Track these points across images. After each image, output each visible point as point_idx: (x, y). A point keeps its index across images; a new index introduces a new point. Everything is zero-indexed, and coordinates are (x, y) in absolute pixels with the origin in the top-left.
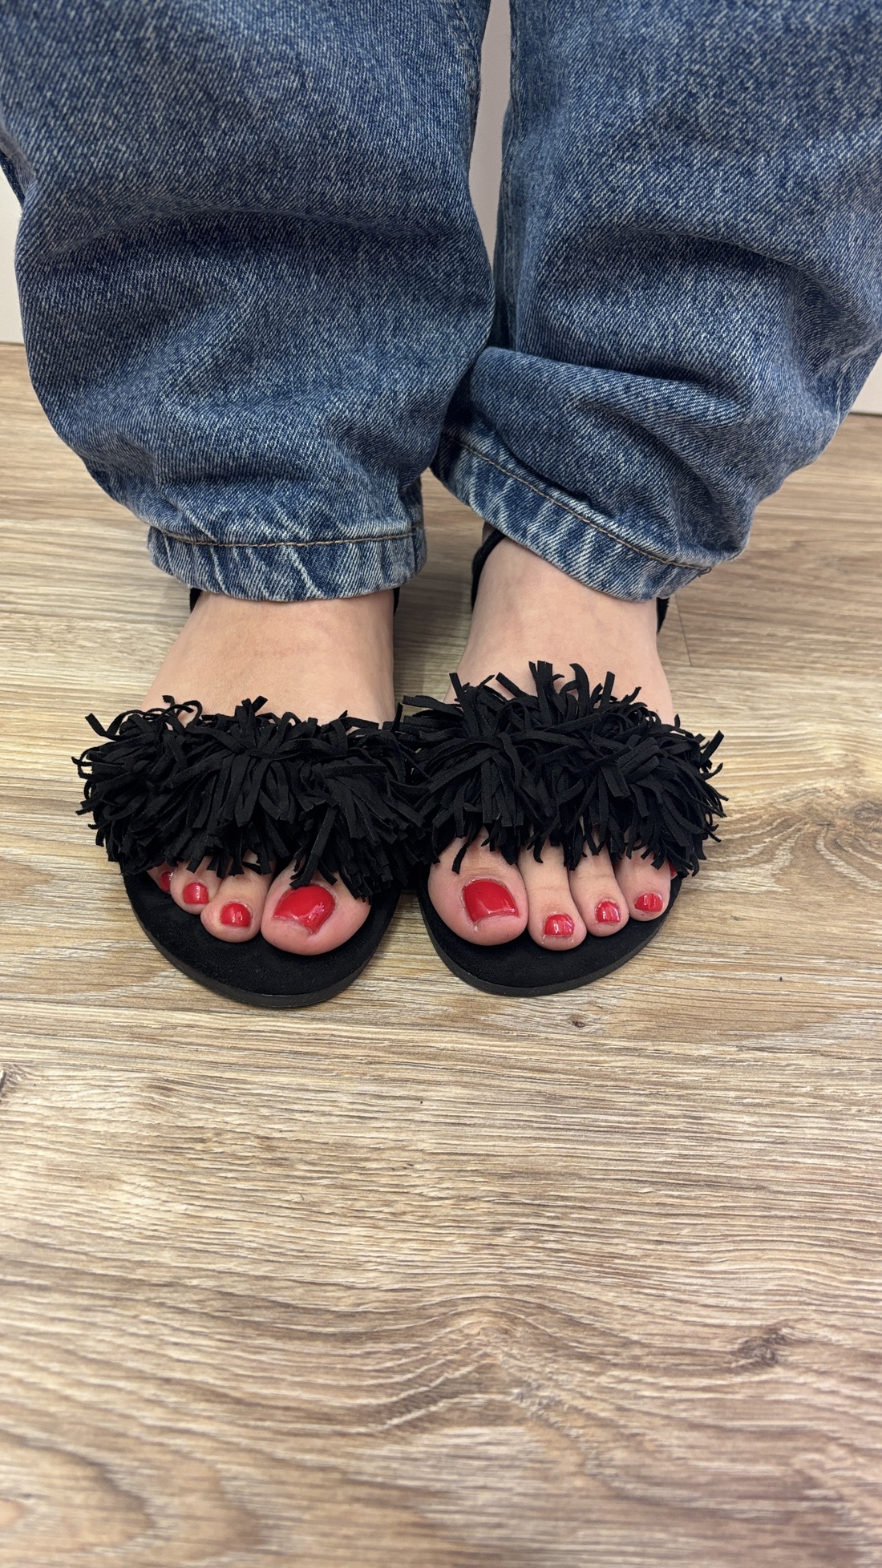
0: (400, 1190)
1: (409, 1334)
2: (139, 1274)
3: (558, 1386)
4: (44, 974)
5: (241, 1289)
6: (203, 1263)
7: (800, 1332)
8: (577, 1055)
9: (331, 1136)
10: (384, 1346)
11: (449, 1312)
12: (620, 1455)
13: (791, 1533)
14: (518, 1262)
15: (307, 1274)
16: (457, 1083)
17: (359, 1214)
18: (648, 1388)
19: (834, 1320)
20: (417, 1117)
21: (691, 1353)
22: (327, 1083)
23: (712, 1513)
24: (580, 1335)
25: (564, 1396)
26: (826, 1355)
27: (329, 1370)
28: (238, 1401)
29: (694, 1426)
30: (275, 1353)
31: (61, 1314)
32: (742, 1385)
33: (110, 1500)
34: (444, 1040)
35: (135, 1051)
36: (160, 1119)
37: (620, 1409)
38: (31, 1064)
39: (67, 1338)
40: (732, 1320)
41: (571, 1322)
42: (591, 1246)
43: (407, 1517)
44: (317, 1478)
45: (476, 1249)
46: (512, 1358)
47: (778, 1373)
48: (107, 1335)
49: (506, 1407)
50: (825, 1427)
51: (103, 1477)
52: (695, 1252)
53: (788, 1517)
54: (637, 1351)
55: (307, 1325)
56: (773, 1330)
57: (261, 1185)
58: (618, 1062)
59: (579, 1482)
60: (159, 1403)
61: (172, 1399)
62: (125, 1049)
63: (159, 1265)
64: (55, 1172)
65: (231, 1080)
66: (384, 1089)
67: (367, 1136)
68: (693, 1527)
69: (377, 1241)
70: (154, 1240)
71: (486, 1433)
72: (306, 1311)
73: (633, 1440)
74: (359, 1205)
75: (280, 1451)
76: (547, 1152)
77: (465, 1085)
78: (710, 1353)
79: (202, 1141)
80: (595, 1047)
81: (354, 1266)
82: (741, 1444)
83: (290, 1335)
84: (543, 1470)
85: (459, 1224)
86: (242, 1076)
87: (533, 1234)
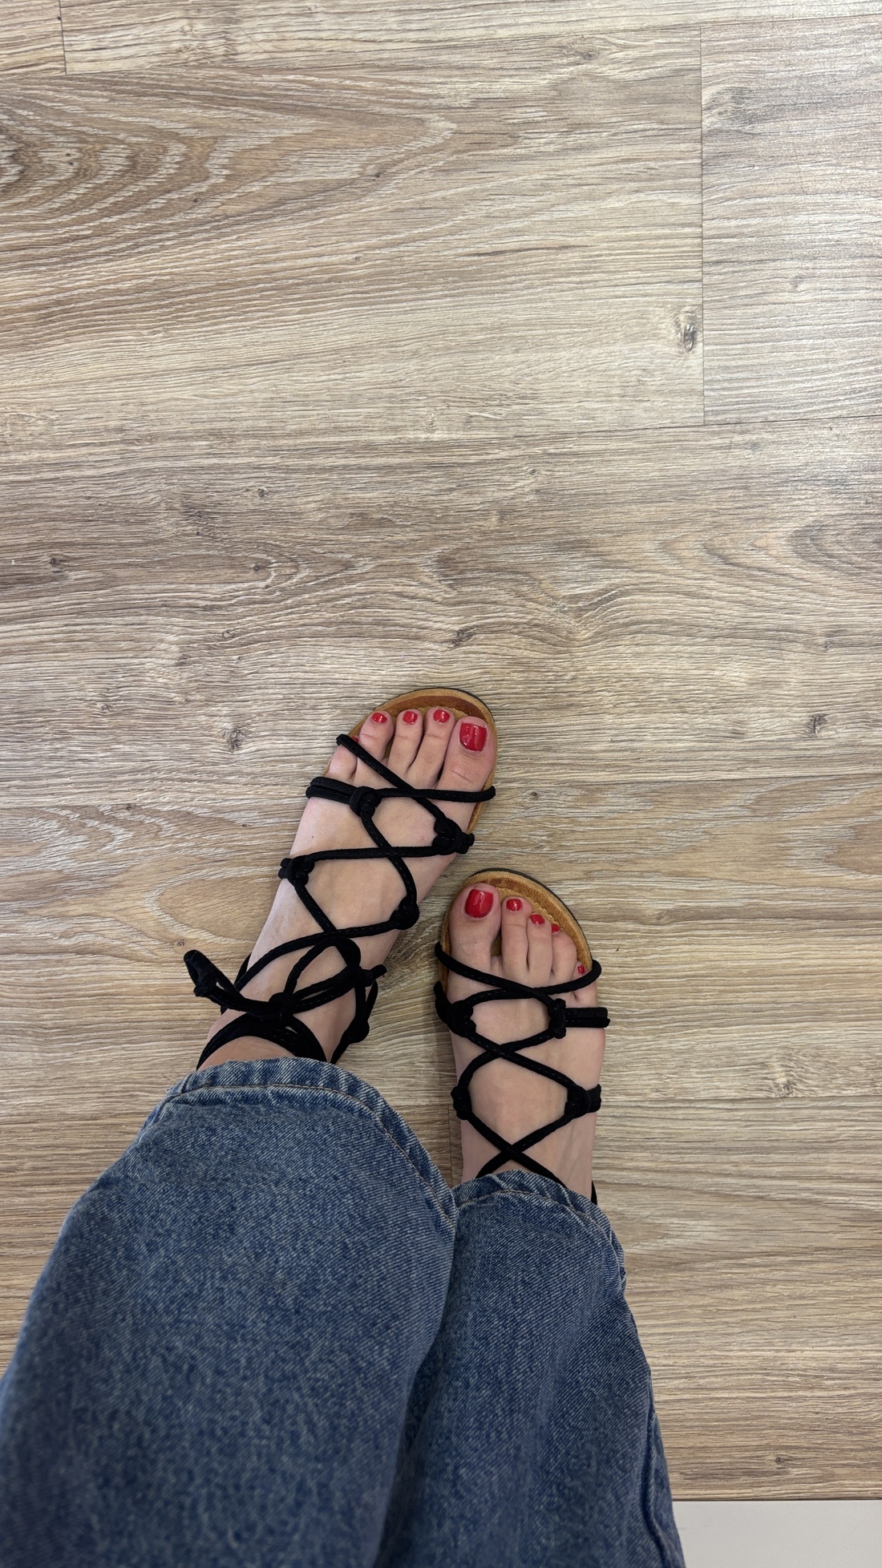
0: (618, 693)
1: (611, 627)
2: (729, 641)
3: (549, 613)
4: (812, 794)
5: (684, 639)
6: (702, 649)
7: (445, 646)
8: (536, 775)
9: (653, 717)
10: (621, 621)
11: (593, 639)
12: (525, 588)
13: (461, 566)
14: (565, 664)
15: (657, 649)
16: (596, 752)
17: (636, 679)
18: (512, 615)
19: (430, 653)
20: (614, 732)
21: (492, 632)
22: (658, 745)
23: (491, 571)
24: (539, 634)
25: (546, 609)
26: (436, 638)
27: (643, 609)
28: (678, 593)
29: (495, 603)
30: (665, 614)
31: (757, 620)
32: (474, 621)
33: (721, 552)
34: (603, 776)
35: (754, 753)
36: (734, 716)
37: (524, 606)
38: (804, 740)
39: (752, 611)
40: (474, 648)
41: (542, 640)
42: (532, 675)
43: (608, 558)
44: (644, 568)
45: (584, 669)
46: (568, 622)
47: (457, 628)
48: (736, 613)
49: (570, 602)
50: (441, 608)
51: (725, 560)
52: (486, 677)
53: (462, 572)
54: (515, 630)
55: (654, 627)
56: (457, 646)
57: (682, 688)
58: (517, 773)
59: (542, 577)
60: (708, 589)
61: (705, 591)
62: (760, 753)
63: (721, 645)
64: (777, 684)
65: (705, 742)
66: (630, 745)
67: (637, 718)
68: (499, 565)
69: (628, 667)
70: (725, 657)
71: (578, 591)
72: (655, 632)
73: (519, 595)
74: (637, 684)
75: (658, 575)
76: (551, 721)
77: (591, 752)
78: (485, 633)
79: (713, 708)
80: (526, 781)
81: (637, 655)
82: (476, 598)
83: (660, 621)
84: (555, 581)
85: (592, 680)
86: (700, 744)
87: (558, 678)
